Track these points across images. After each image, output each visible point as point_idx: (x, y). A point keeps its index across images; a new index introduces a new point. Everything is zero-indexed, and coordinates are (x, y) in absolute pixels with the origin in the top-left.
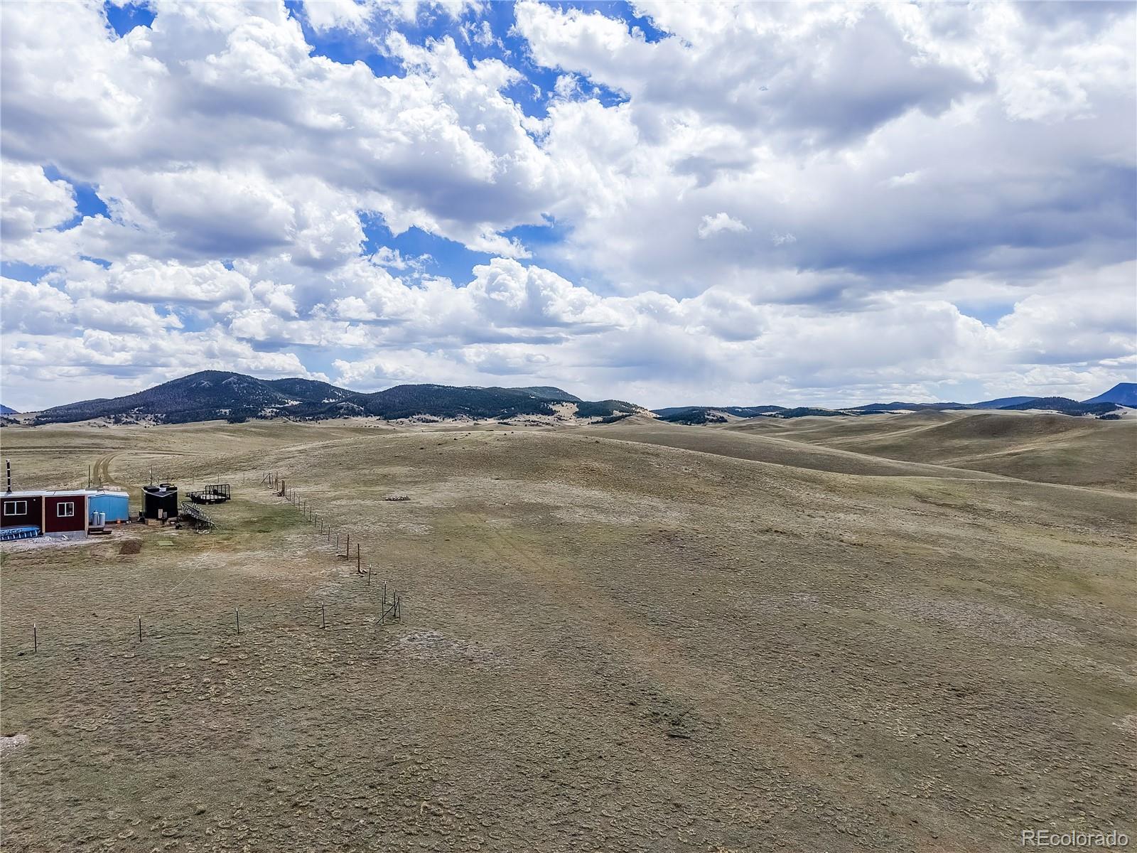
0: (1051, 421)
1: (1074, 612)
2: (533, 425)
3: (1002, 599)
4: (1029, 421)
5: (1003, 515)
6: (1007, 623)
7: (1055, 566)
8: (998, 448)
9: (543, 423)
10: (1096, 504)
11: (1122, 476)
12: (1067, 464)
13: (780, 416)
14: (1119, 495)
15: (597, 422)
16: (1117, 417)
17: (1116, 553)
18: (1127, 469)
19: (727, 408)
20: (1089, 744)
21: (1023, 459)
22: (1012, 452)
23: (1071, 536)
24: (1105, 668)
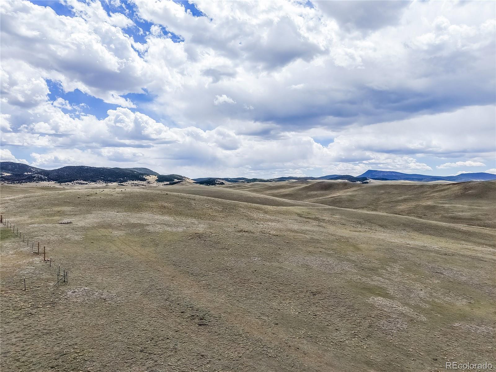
0: (345, 184)
1: (353, 258)
2: (135, 186)
3: (329, 255)
4: (338, 184)
5: (329, 221)
6: (330, 265)
7: (346, 241)
8: (327, 195)
9: (141, 185)
10: (360, 216)
11: (369, 205)
12: (351, 201)
13: (246, 182)
14: (368, 212)
15: (167, 184)
16: (367, 183)
17: (368, 235)
18: (371, 202)
19: (225, 178)
20: (359, 309)
21: (336, 199)
22: (332, 196)
23: (352, 229)
24: (364, 279)
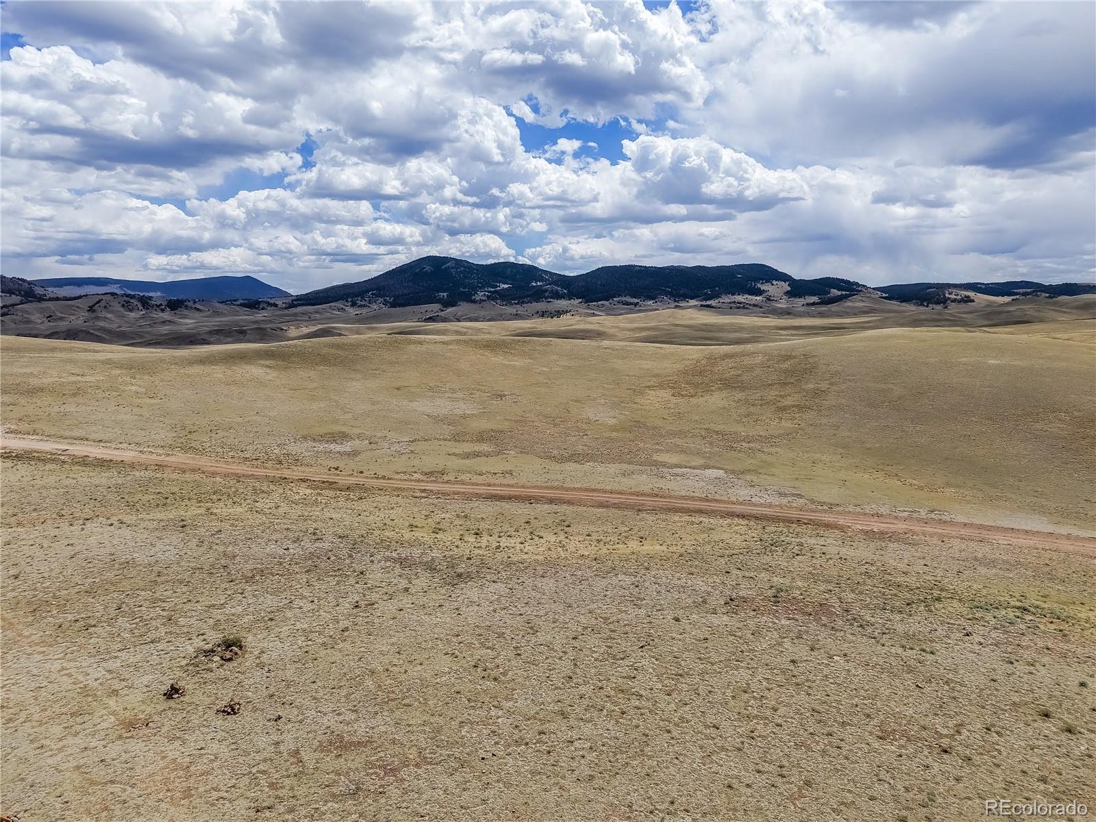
2: (738, 308)
9: (750, 305)
15: (814, 304)
